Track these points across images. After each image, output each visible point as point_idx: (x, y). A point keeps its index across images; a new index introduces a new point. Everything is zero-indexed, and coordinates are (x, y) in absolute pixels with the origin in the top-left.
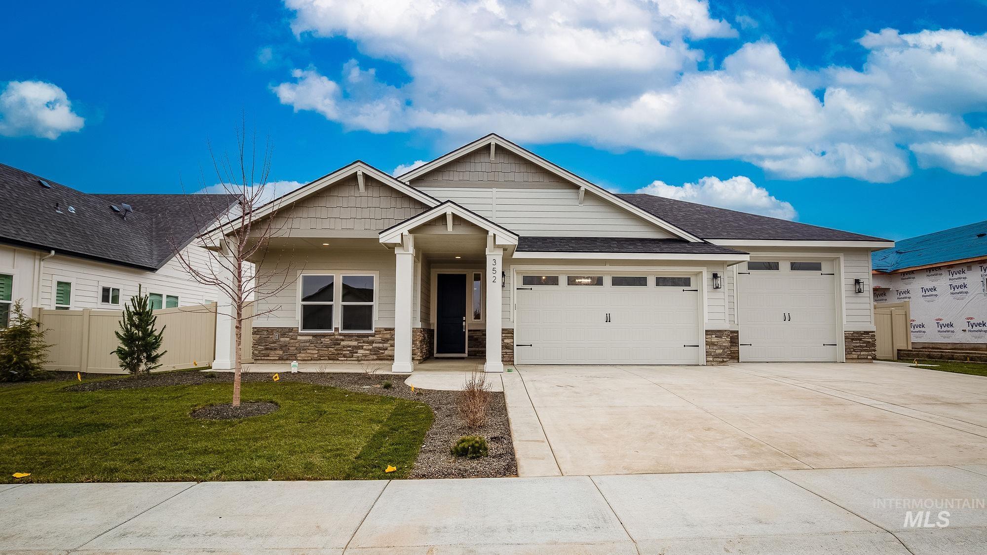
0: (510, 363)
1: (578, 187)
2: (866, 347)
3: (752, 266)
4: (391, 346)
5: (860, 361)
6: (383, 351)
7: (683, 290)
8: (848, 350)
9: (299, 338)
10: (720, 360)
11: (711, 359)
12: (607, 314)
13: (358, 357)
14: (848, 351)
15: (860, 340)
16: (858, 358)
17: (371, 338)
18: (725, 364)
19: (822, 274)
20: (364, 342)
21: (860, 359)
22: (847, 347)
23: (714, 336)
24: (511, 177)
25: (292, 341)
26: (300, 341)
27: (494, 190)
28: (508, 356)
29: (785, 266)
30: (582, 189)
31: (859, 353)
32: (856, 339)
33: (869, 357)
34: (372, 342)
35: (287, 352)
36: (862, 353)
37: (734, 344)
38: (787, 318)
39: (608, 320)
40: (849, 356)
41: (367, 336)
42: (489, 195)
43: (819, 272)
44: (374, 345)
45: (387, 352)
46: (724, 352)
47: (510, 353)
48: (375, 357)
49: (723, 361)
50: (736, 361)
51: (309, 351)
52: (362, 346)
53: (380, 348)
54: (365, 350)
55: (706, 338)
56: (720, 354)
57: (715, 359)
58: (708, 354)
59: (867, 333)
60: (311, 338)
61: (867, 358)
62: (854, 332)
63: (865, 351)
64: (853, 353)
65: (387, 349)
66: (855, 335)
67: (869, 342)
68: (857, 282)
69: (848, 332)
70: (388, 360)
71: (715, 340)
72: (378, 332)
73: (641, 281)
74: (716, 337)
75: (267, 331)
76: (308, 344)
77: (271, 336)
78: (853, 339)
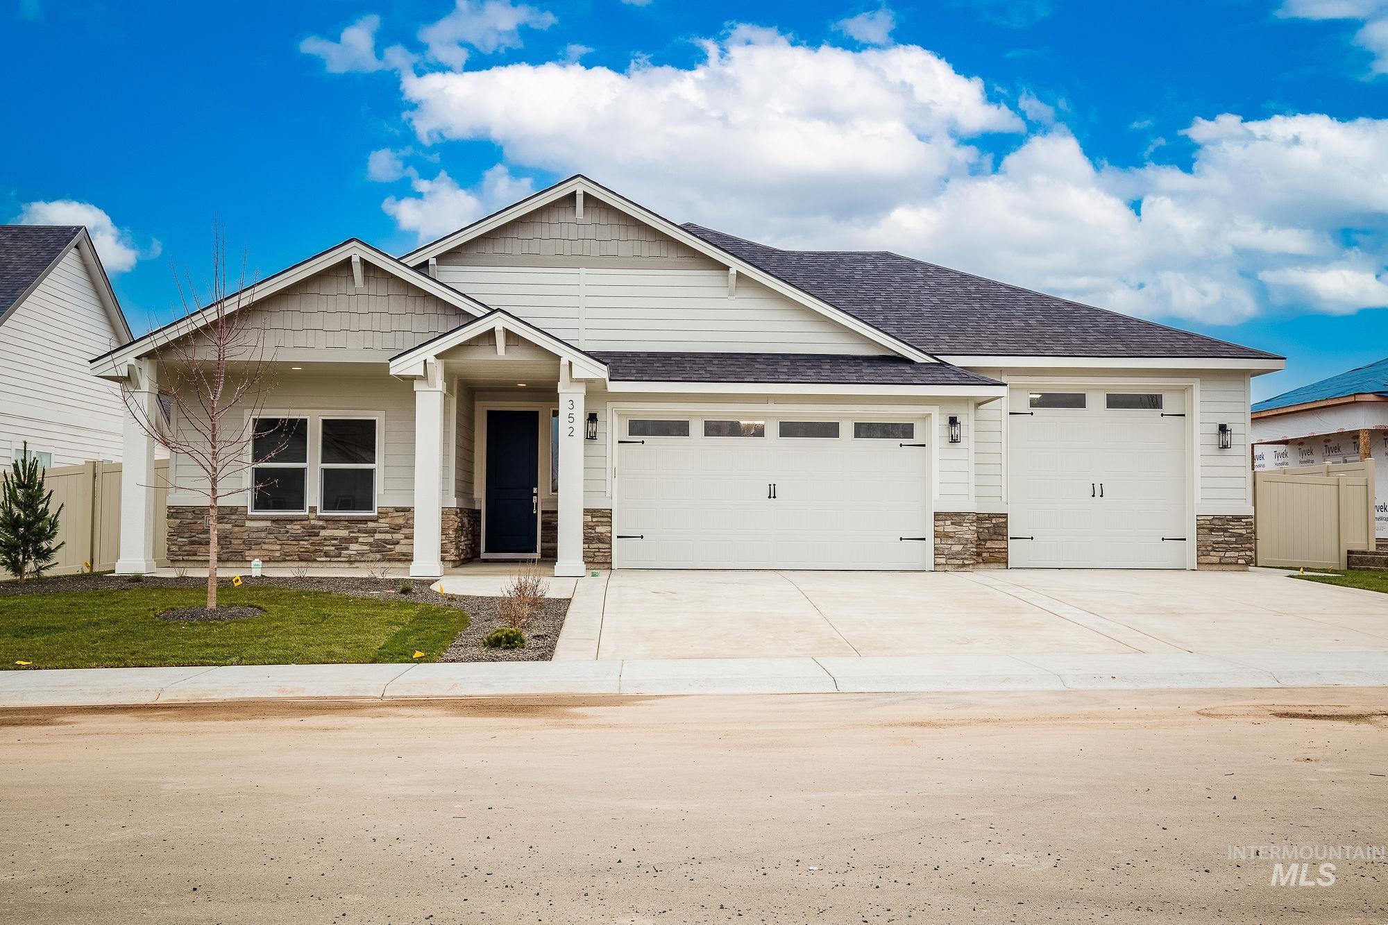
0: (606, 566)
1: (727, 268)
2: (1236, 543)
3: (1039, 401)
4: (406, 538)
5: (1225, 567)
6: (392, 546)
7: (901, 445)
8: (1204, 549)
9: (248, 524)
10: (957, 562)
11: (943, 561)
12: (770, 485)
13: (350, 556)
14: (1203, 551)
15: (1225, 530)
16: (1220, 563)
17: (371, 525)
18: (968, 569)
19: (1162, 415)
20: (359, 531)
21: (1224, 564)
22: (1201, 543)
23: (948, 522)
24: (611, 248)
25: (236, 529)
26: (250, 530)
27: (583, 271)
28: (602, 554)
29: (1096, 401)
30: (733, 271)
31: (1222, 554)
32: (1219, 530)
33: (1240, 561)
34: (374, 531)
35: (228, 548)
36: (1228, 554)
38: (1098, 492)
39: (772, 495)
40: (1204, 559)
41: (365, 521)
42: (573, 279)
43: (1158, 412)
44: (377, 536)
45: (398, 548)
46: (965, 550)
47: (606, 550)
48: (378, 556)
49: (964, 565)
51: (265, 546)
52: (357, 538)
53: (386, 542)
54: (362, 544)
55: (935, 526)
56: (959, 553)
57: (950, 561)
58: (938, 552)
59: (1238, 518)
60: (268, 524)
61: (1237, 564)
62: (1215, 517)
63: (1233, 550)
64: (1212, 553)
65: (398, 543)
66: (1216, 522)
67: (1241, 535)
68: (1223, 429)
69: (1203, 518)
70: (399, 560)
71: (950, 528)
72: (383, 514)
73: (829, 430)
74: (952, 524)
75: (194, 511)
76: (263, 535)
77: (199, 521)
78: (1211, 530)
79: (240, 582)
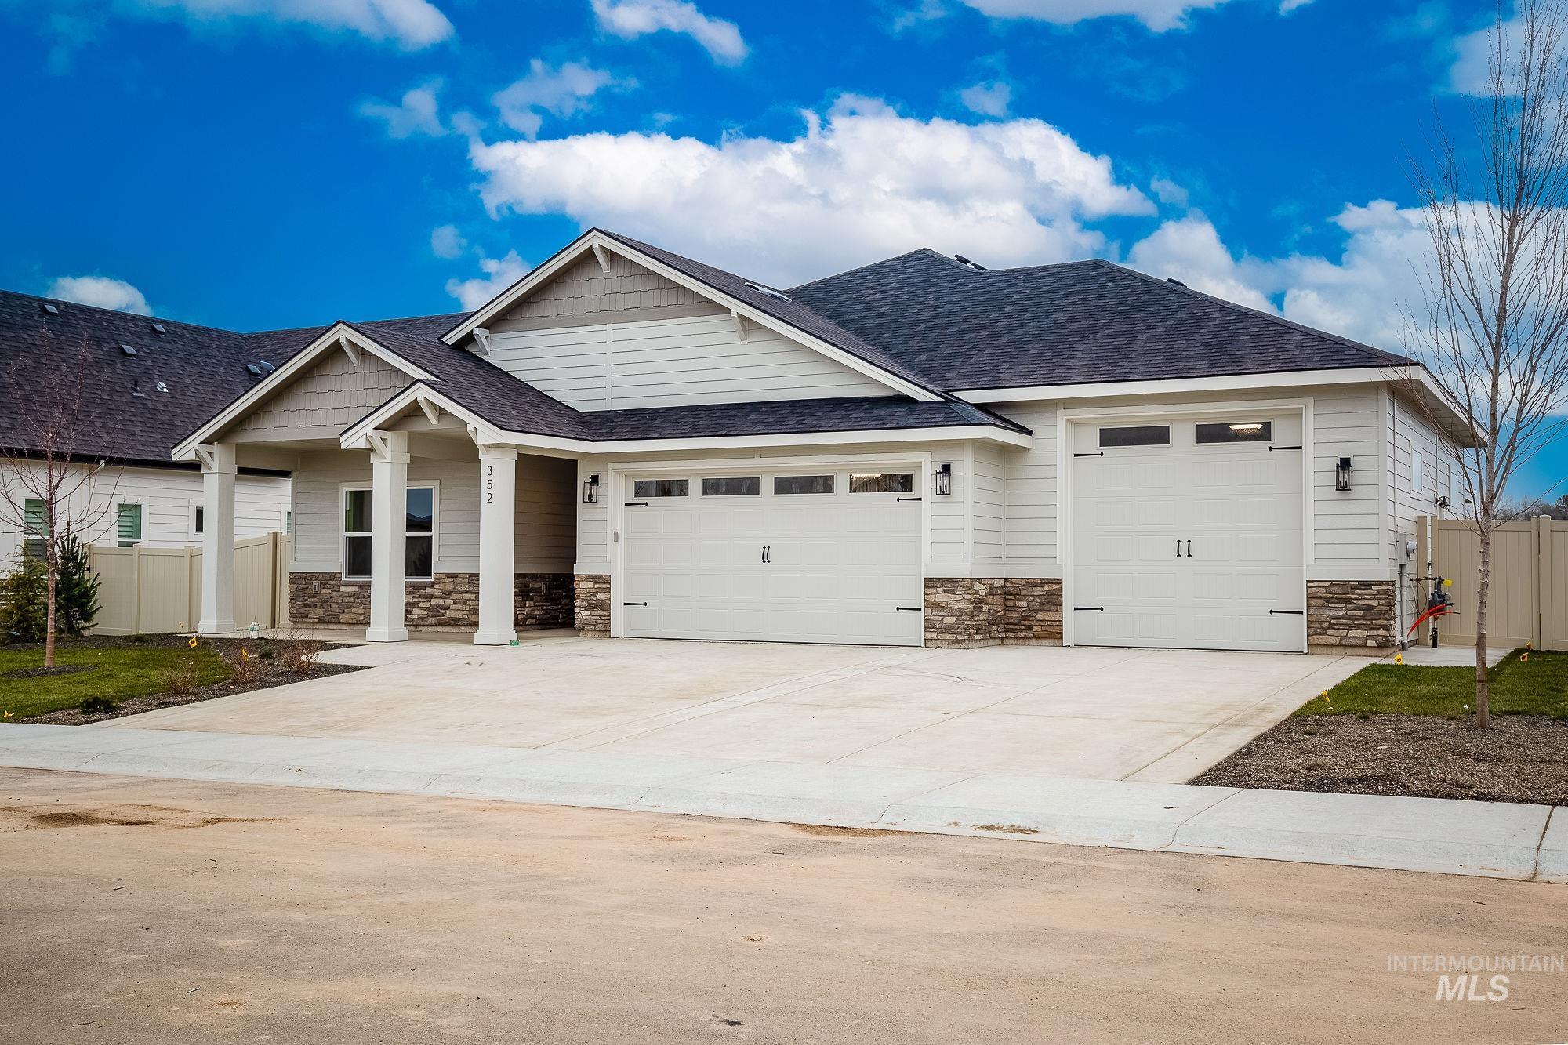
0: (604, 634)
1: (727, 311)
2: (1363, 618)
3: (1111, 438)
4: (454, 603)
5: (1349, 651)
6: (444, 611)
7: (898, 500)
8: (1317, 625)
9: (343, 589)
10: (949, 637)
11: (934, 635)
12: (764, 548)
13: (413, 620)
14: (1315, 628)
15: (1349, 601)
16: (1340, 645)
17: (429, 590)
18: (963, 646)
19: (1270, 449)
20: (420, 597)
21: (1343, 646)
22: (1313, 618)
23: (940, 590)
24: (634, 301)
25: (334, 594)
26: (342, 594)
27: (609, 327)
28: (602, 621)
29: (1183, 436)
30: (733, 314)
31: (1344, 633)
32: (1338, 600)
33: (1369, 643)
34: (431, 596)
35: (329, 611)
36: (1352, 633)
37: (1053, 608)
38: (1184, 550)
39: (766, 560)
40: (1315, 639)
41: (424, 586)
42: (600, 336)
43: (1265, 444)
44: (434, 601)
45: (449, 613)
46: (958, 623)
47: (606, 618)
48: (434, 621)
49: (958, 641)
50: (1058, 643)
51: (354, 610)
52: (418, 603)
53: (440, 607)
54: (422, 608)
55: (925, 594)
56: (951, 626)
57: (942, 636)
58: (928, 625)
59: (1366, 585)
60: (356, 589)
61: (1364, 646)
62: (1333, 584)
63: (1359, 627)
64: (1329, 632)
65: (449, 608)
66: (1335, 589)
67: (1371, 608)
68: (1345, 464)
69: (1316, 584)
70: (450, 625)
71: (941, 597)
72: (438, 580)
73: (824, 484)
74: (945, 591)
75: (306, 577)
76: (352, 599)
77: (310, 586)
78: (1328, 600)
79: (196, 644)
